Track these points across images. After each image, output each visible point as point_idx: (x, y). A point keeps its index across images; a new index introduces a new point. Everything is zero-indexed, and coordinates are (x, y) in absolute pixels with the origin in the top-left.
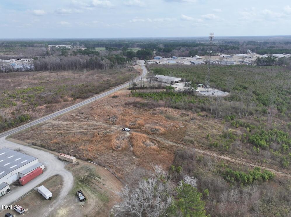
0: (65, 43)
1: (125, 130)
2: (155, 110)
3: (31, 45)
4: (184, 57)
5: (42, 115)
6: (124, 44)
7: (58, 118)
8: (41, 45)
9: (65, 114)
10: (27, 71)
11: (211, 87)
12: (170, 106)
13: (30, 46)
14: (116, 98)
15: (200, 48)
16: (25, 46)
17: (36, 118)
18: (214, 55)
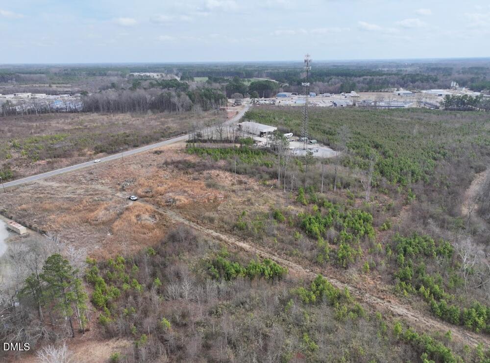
0: (157, 70)
1: (131, 198)
2: (201, 173)
3: (103, 73)
4: (329, 94)
5: (33, 172)
6: (244, 73)
7: (53, 179)
8: (116, 72)
9: (66, 173)
10: (69, 112)
11: (319, 142)
12: (228, 168)
13: (101, 75)
14: (159, 154)
15: (366, 79)
16: (94, 75)
17: (24, 176)
18: (386, 90)
